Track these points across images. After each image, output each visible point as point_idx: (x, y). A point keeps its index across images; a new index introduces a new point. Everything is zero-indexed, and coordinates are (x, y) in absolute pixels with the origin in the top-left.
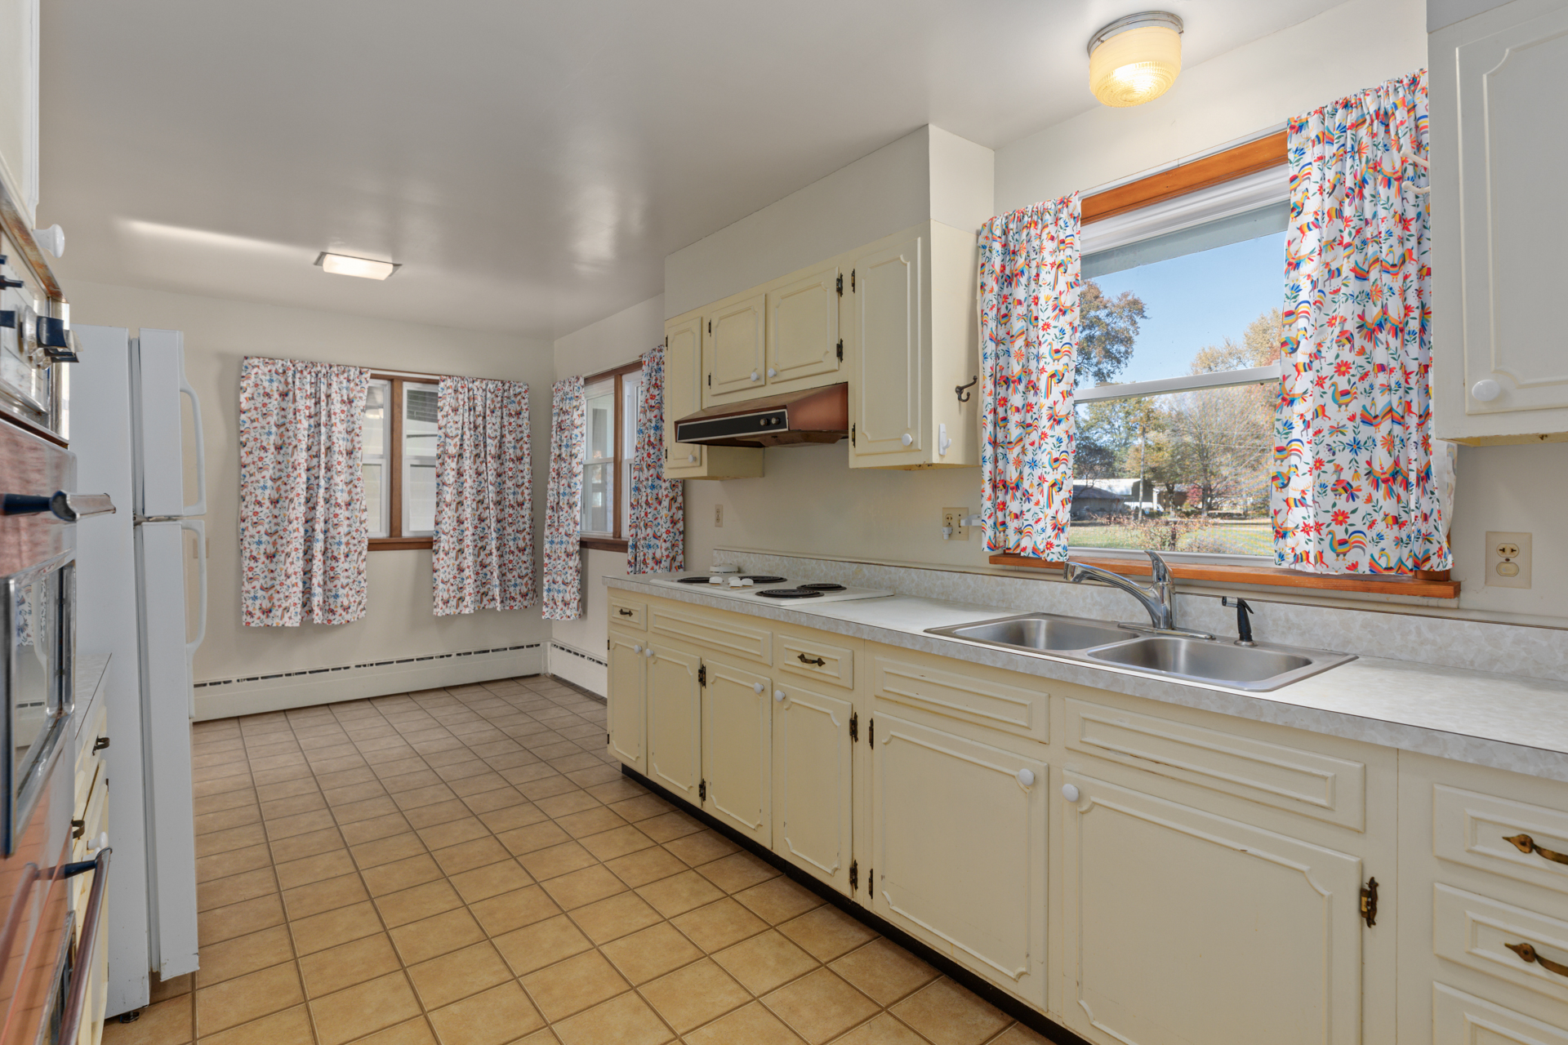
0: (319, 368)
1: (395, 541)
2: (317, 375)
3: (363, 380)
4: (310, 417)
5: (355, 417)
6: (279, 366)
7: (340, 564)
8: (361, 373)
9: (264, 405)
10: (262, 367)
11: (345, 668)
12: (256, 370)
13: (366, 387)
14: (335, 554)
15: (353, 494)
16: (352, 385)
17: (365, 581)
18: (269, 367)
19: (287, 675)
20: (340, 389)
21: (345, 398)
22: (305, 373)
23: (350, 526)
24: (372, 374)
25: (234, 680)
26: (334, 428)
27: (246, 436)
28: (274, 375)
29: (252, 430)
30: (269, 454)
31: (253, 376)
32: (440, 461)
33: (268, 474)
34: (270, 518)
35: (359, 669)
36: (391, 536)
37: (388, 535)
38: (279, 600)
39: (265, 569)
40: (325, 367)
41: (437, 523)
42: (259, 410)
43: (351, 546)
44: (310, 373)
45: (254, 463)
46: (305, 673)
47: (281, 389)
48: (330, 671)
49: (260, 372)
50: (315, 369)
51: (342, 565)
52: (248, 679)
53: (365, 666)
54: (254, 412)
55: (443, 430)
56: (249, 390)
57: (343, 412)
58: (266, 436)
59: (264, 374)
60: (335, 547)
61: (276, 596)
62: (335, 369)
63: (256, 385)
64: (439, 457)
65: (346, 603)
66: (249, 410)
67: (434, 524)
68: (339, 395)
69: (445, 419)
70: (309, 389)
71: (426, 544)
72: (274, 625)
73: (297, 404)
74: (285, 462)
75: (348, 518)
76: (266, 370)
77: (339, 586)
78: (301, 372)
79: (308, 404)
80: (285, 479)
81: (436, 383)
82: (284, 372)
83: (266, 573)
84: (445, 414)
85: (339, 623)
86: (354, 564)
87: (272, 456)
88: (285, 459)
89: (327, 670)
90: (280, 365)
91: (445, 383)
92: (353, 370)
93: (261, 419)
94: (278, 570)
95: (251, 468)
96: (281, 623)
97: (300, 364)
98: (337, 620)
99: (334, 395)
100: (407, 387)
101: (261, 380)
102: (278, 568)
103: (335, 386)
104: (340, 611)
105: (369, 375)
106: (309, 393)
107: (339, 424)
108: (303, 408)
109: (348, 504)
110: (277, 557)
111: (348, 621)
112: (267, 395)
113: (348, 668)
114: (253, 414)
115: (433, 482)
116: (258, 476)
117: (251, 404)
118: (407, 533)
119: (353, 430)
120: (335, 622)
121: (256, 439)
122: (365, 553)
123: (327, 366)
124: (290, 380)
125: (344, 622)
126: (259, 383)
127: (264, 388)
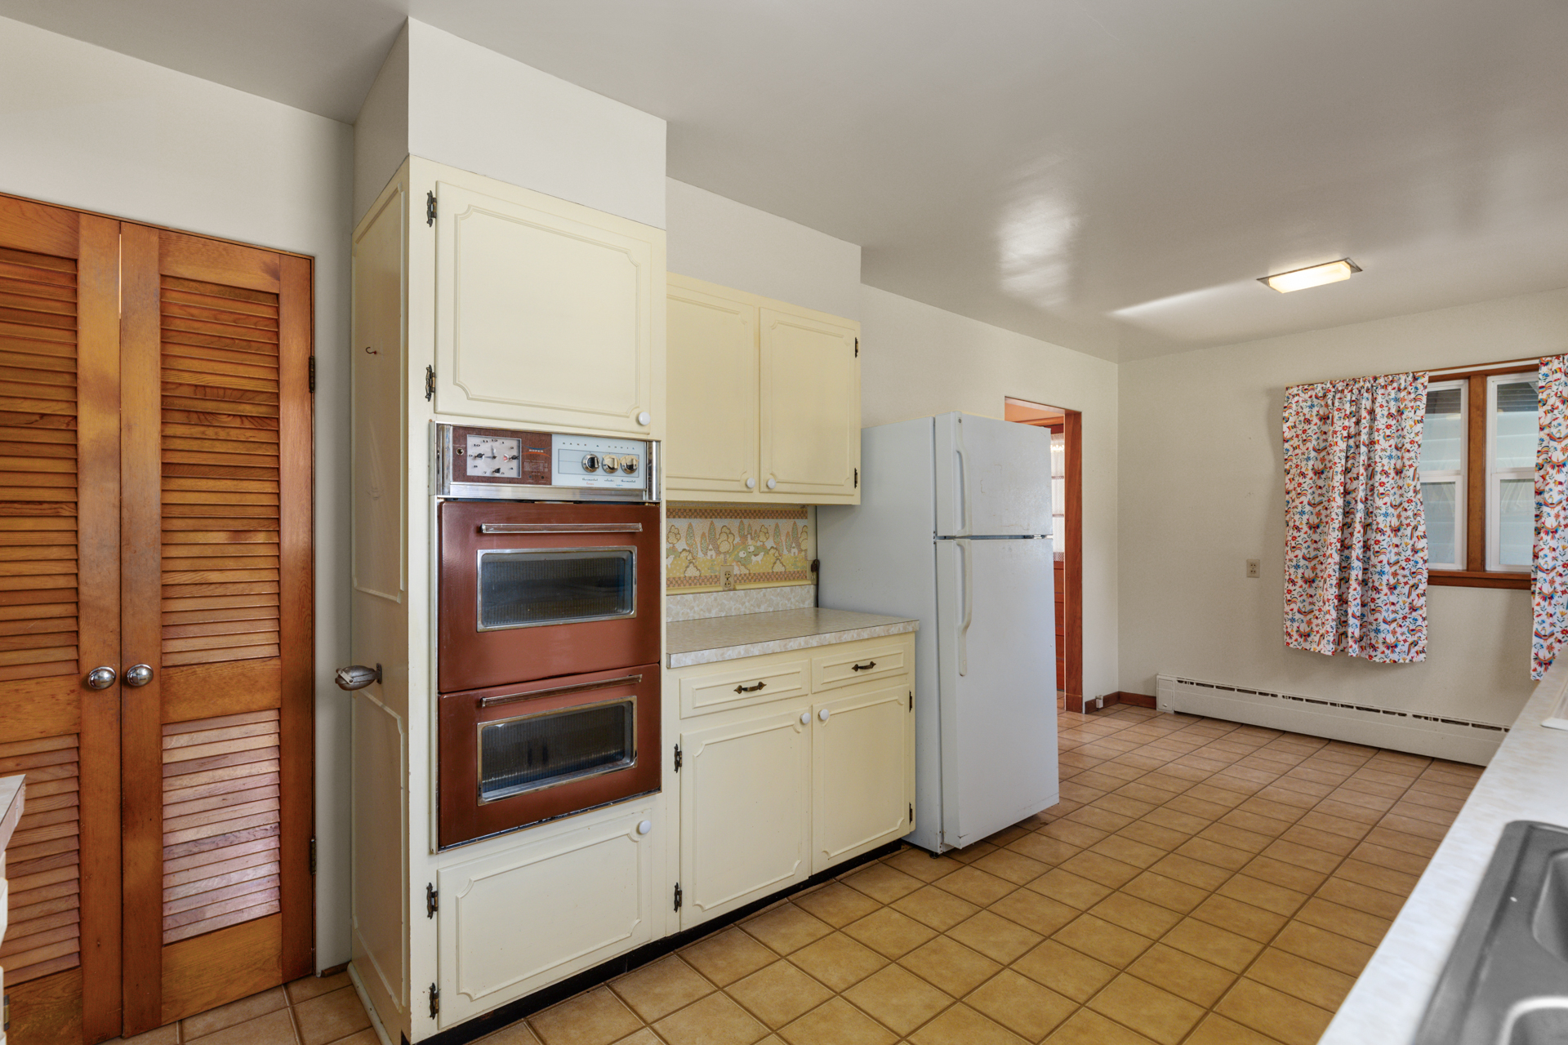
0: (1362, 383)
1: (1475, 575)
2: (1360, 391)
3: (1420, 386)
4: (1349, 437)
5: (1405, 430)
6: (1319, 390)
7: (1382, 595)
8: (1415, 379)
9: (1304, 431)
10: (1302, 395)
11: (1400, 714)
12: (1296, 398)
13: (1424, 393)
14: (1376, 584)
15: (1402, 519)
16: (1403, 394)
17: (1424, 619)
18: (1309, 394)
19: (1332, 704)
20: (1387, 402)
21: (1393, 411)
22: (1346, 391)
23: (1398, 554)
24: (1430, 377)
25: (1280, 695)
26: (1377, 446)
27: (1290, 463)
28: (1315, 400)
29: (1294, 458)
30: (1307, 480)
31: (1294, 405)
32: (1542, 472)
33: (1305, 499)
34: (1309, 543)
35: (1417, 719)
36: (1468, 570)
37: (1465, 568)
38: (1317, 625)
39: (1303, 593)
40: (1369, 382)
41: (1536, 556)
42: (1300, 437)
43: (1400, 577)
44: (1351, 391)
45: (1295, 489)
46: (1352, 707)
47: (1321, 413)
48: (1381, 713)
49: (1301, 399)
50: (1357, 386)
51: (1382, 598)
52: (1294, 698)
53: (1426, 718)
54: (1296, 439)
55: (1547, 431)
56: (1292, 419)
57: (1389, 427)
58: (1305, 462)
59: (1305, 401)
60: (1376, 577)
61: (1315, 622)
62: (1381, 381)
63: (1298, 413)
64: (1540, 467)
65: (1390, 639)
66: (1292, 438)
67: (1532, 556)
68: (1386, 409)
69: (1549, 415)
70: (1348, 408)
71: (1520, 582)
72: (1312, 650)
73: (1335, 425)
74: (1327, 487)
75: (1397, 546)
76: (1307, 396)
77: (1380, 620)
78: (1343, 391)
79: (1347, 423)
80: (1326, 504)
81: (1535, 368)
82: (1325, 396)
83: (1304, 597)
84: (1550, 408)
85: (1382, 661)
86: (1403, 598)
87: (1311, 482)
88: (1326, 484)
89: (1378, 711)
90: (1319, 388)
91: (1550, 366)
92: (1403, 377)
93: (1301, 446)
94: (1318, 596)
95: (1293, 494)
96: (1318, 649)
97: (1341, 383)
98: (1379, 657)
99: (1378, 410)
100: (1493, 383)
101: (1302, 408)
102: (1317, 593)
103: (1380, 399)
104: (1382, 648)
105: (1427, 378)
106: (1348, 412)
107: (1382, 441)
108: (1341, 429)
109: (1396, 530)
110: (1317, 582)
111: (1395, 662)
112: (1308, 421)
113: (1404, 715)
114: (1295, 442)
115: (1532, 500)
116: (1297, 502)
117: (1294, 432)
118: (1493, 566)
119: (1403, 445)
120: (1376, 659)
121: (1297, 466)
122: (1423, 586)
123: (1371, 379)
124: (1330, 402)
125: (1388, 661)
126: (1300, 410)
127: (1304, 415)
